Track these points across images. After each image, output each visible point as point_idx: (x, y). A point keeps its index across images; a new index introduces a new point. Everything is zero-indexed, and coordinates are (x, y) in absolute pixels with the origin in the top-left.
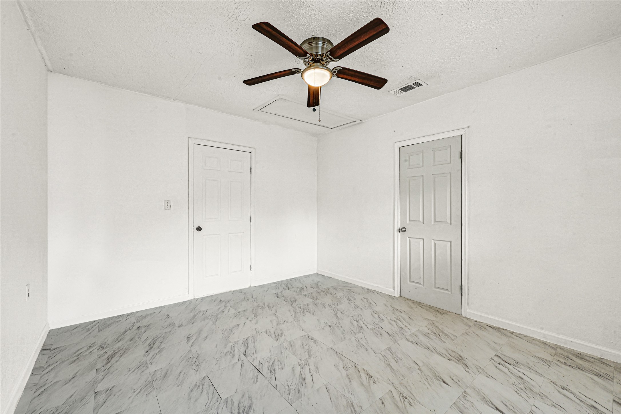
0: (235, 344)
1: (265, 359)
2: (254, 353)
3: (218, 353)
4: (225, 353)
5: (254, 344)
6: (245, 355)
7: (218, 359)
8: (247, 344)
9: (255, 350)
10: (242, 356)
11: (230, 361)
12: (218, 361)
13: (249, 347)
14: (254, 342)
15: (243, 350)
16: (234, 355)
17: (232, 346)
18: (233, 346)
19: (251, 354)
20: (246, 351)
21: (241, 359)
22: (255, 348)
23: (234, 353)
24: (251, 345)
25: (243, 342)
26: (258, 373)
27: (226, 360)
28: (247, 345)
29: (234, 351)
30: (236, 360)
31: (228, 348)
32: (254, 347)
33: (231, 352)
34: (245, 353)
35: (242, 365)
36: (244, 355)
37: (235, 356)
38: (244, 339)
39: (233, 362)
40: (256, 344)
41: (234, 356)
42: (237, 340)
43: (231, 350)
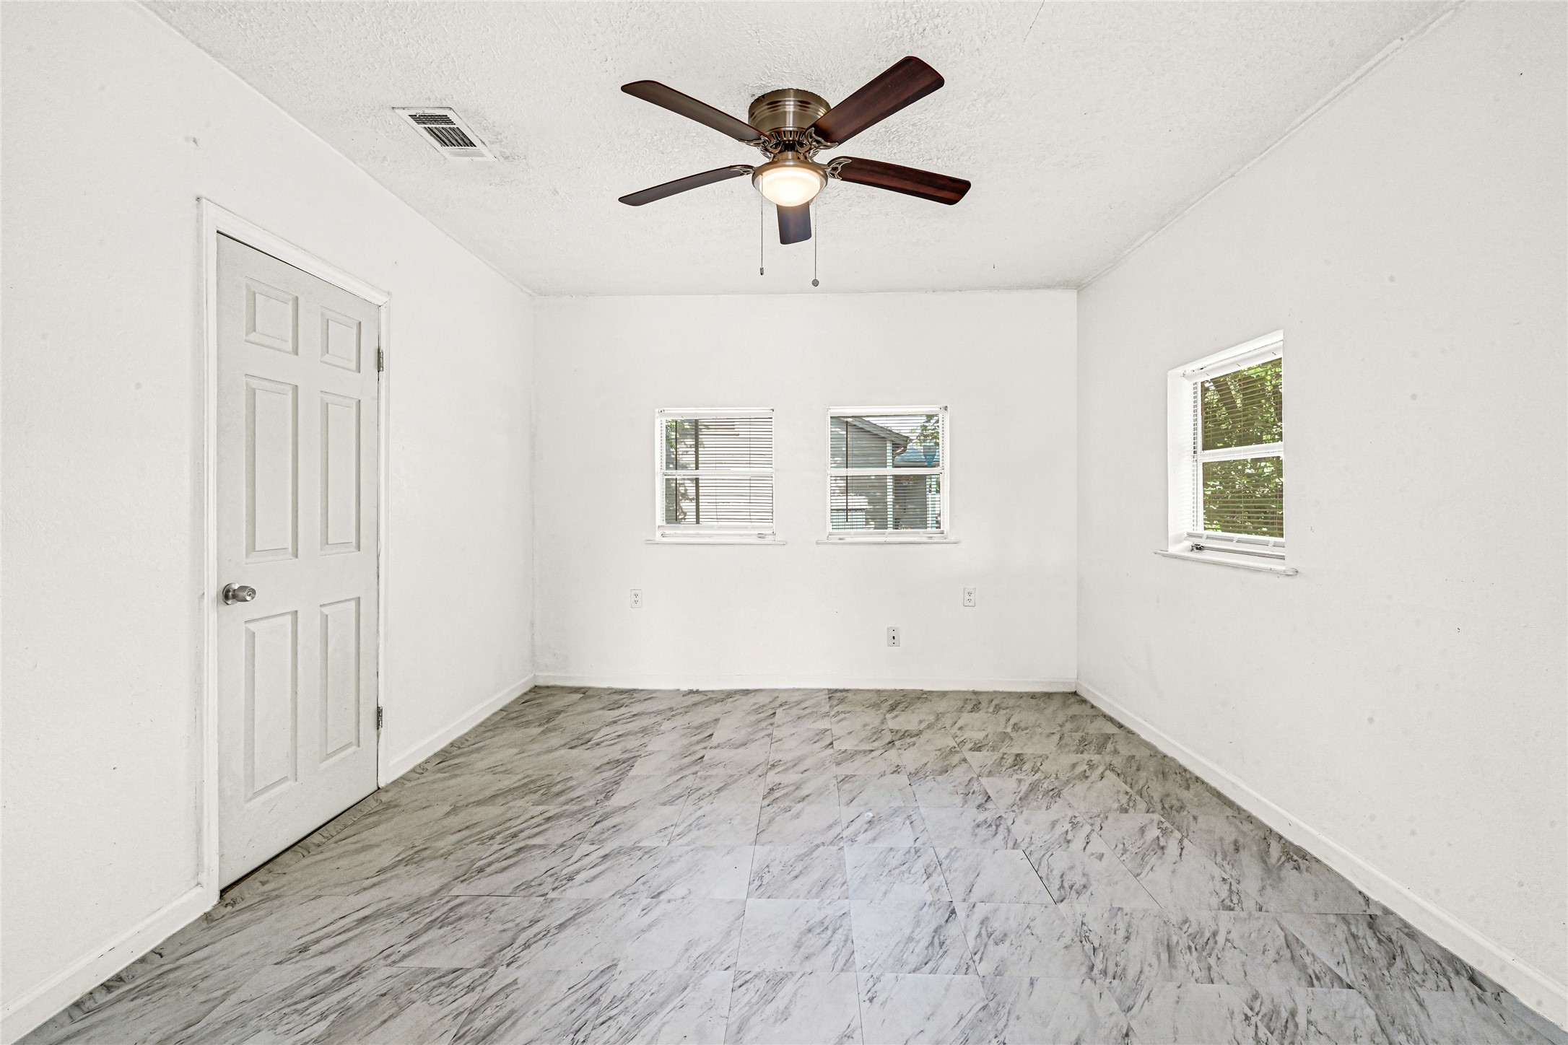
0: (971, 963)
1: (911, 880)
2: (927, 905)
3: (1028, 952)
4: (1007, 943)
5: (913, 932)
6: (953, 912)
7: (1028, 931)
8: (932, 943)
9: (921, 913)
10: (961, 913)
11: (996, 911)
12: (1028, 927)
13: (932, 929)
14: (910, 939)
15: (953, 930)
16: (982, 923)
17: (981, 959)
18: (977, 958)
19: (937, 906)
20: (947, 921)
21: (965, 905)
22: (916, 920)
23: (981, 928)
24: (924, 935)
25: (941, 957)
26: (944, 861)
27: (1007, 919)
28: (936, 940)
29: (979, 935)
30: (981, 910)
31: (996, 953)
32: (918, 923)
33: (989, 936)
34: (949, 917)
35: (969, 890)
36: (955, 913)
37: (979, 921)
38: (934, 971)
39: (989, 906)
40: (907, 932)
41: (984, 922)
42: (958, 977)
43: (986, 945)
